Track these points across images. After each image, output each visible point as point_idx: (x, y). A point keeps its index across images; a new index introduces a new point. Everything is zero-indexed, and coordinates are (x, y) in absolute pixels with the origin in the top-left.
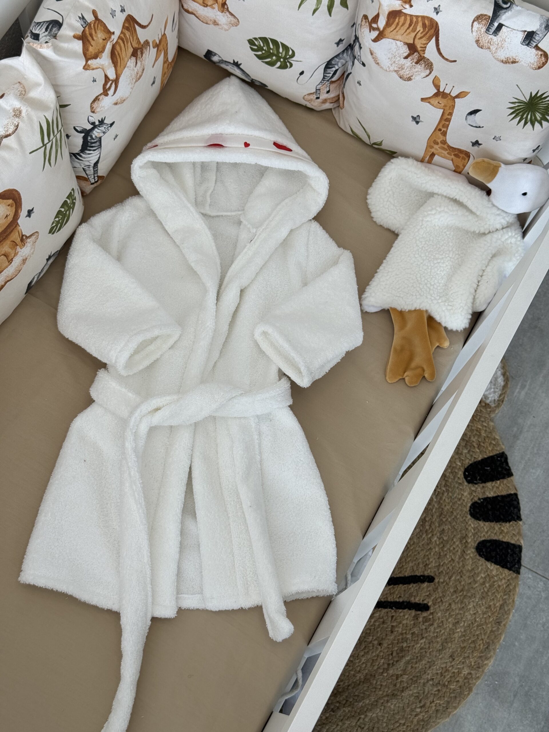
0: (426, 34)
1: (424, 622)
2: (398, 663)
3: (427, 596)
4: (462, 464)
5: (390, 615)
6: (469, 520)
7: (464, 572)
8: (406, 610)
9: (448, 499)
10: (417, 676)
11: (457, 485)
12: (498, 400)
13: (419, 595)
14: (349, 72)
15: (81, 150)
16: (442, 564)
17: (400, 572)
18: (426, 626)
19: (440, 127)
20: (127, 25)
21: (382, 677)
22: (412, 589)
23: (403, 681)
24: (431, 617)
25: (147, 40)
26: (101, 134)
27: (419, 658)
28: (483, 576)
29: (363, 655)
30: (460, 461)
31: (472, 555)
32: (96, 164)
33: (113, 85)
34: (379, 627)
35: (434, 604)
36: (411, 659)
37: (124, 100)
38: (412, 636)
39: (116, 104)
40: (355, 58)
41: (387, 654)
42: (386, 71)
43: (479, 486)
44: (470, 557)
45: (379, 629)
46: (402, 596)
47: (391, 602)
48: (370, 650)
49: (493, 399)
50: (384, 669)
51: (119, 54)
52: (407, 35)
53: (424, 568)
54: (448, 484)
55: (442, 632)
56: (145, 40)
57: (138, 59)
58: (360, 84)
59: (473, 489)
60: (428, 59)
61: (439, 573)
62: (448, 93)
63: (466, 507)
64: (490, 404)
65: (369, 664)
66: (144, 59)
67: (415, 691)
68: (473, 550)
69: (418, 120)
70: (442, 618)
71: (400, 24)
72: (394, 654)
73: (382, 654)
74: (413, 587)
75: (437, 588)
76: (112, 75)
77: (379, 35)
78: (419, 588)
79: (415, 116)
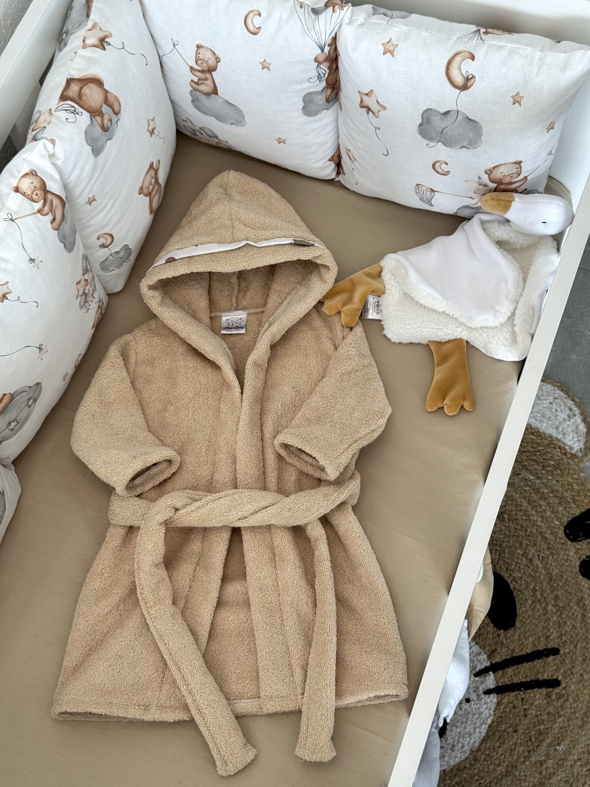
1: (558, 700)
2: (539, 748)
3: (556, 670)
4: (560, 522)
5: (519, 697)
6: (581, 581)
8: (535, 690)
9: (554, 562)
10: (563, 759)
11: (560, 546)
12: (584, 449)
13: (547, 670)
16: (563, 633)
17: (522, 650)
18: (560, 702)
21: (524, 766)
22: (538, 666)
23: (548, 767)
24: (564, 692)
27: (560, 738)
29: (499, 747)
30: (557, 520)
34: (510, 713)
35: (565, 678)
36: (552, 742)
38: (548, 717)
41: (526, 740)
43: (584, 543)
45: (511, 715)
46: (529, 675)
47: (518, 684)
48: (505, 739)
49: (579, 448)
50: (525, 757)
53: (545, 640)
54: (551, 547)
55: (580, 706)
59: (578, 547)
61: (563, 643)
63: (575, 568)
64: (577, 454)
65: (508, 754)
67: (563, 776)
70: (576, 691)
72: (533, 740)
73: (519, 741)
74: (538, 663)
75: (564, 660)
78: (545, 663)
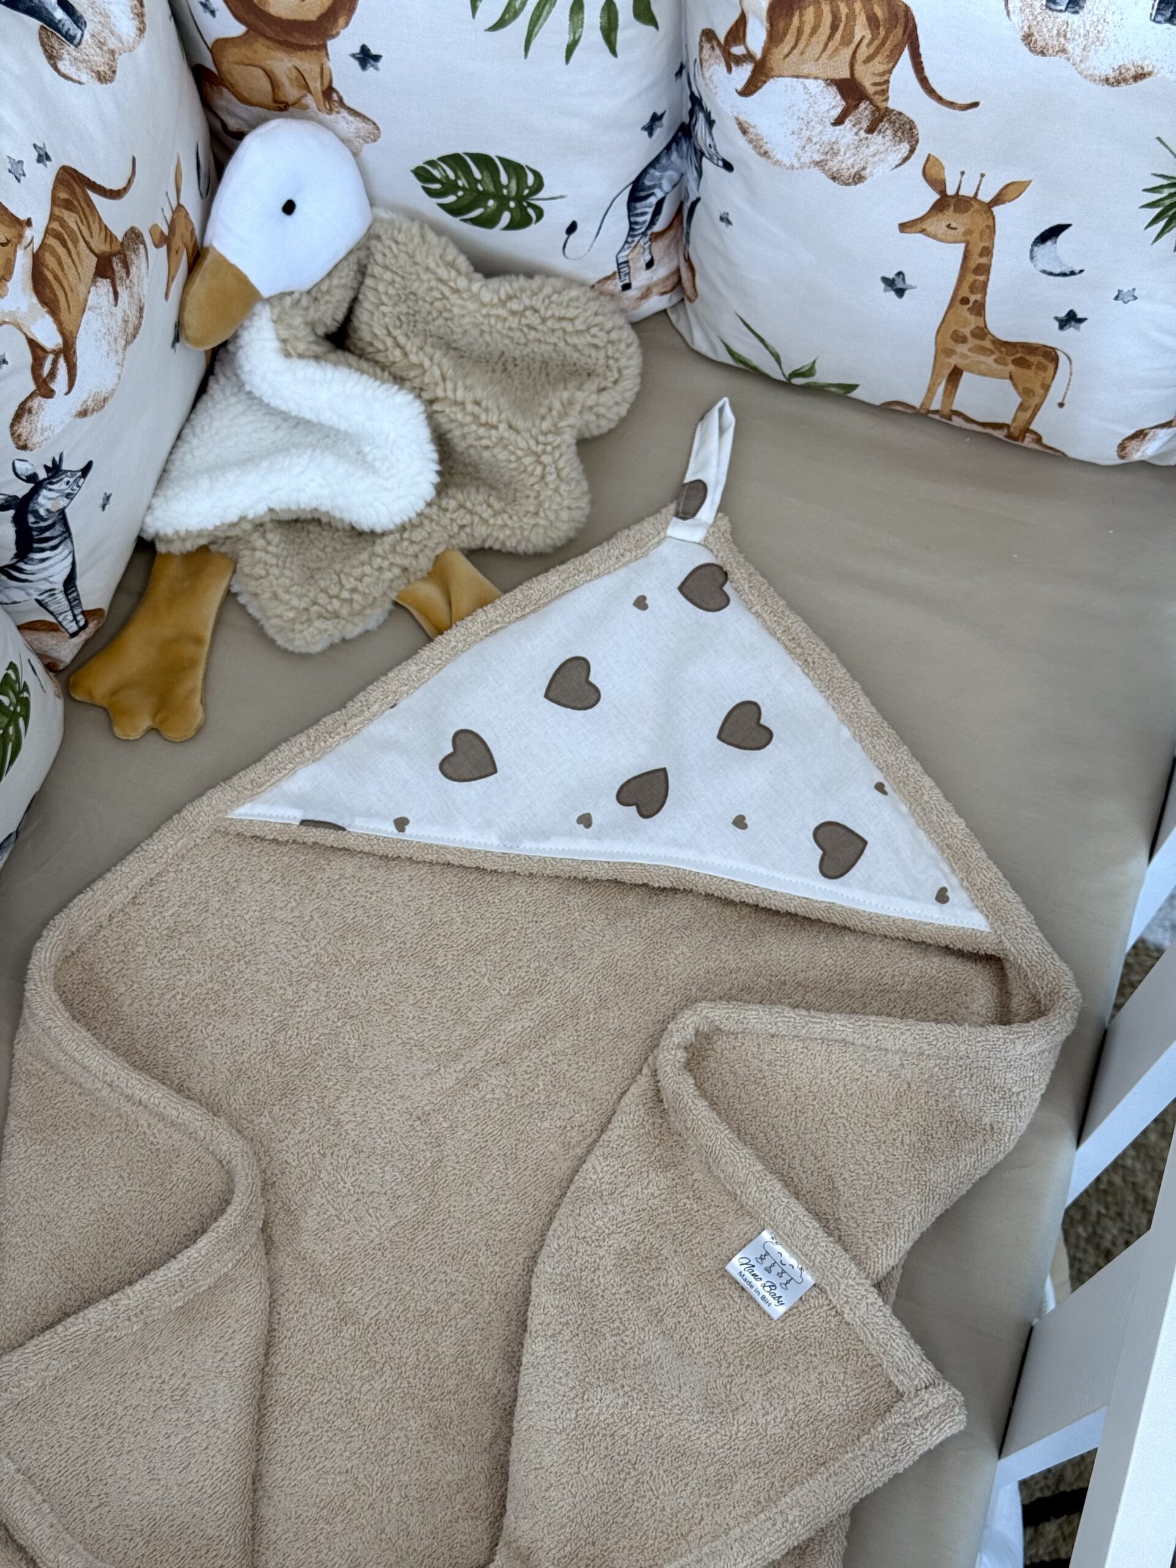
0: (883, 44)
14: (693, 198)
15: (16, 556)
19: (965, 292)
20: (63, 195)
25: (132, 230)
26: (63, 502)
32: (70, 582)
33: (62, 364)
37: (105, 400)
39: (83, 413)
40: (702, 154)
42: (792, 167)
51: (56, 277)
52: (830, 57)
56: (126, 228)
57: (118, 282)
58: (729, 222)
60: (901, 114)
62: (971, 195)
66: (135, 280)
69: (900, 285)
71: (807, 29)
77: (754, 72)
79: (891, 275)
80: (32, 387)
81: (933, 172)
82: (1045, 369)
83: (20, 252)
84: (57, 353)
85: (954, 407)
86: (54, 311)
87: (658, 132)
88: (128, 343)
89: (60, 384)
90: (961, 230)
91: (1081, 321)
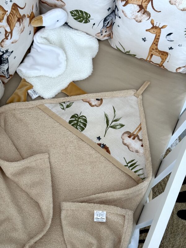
7: (174, 225)
14: (114, 22)
19: (155, 42)
20: (13, 8)
26: (8, 57)
28: (181, 225)
31: (176, 217)
32: (8, 70)
33: (10, 35)
37: (16, 41)
39: (13, 43)
40: (116, 15)
42: (130, 19)
44: (176, 218)
51: (11, 20)
52: (139, 1)
62: (158, 26)
66: (23, 23)
68: (176, 215)
69: (145, 40)
76: (8, 30)
77: (126, 3)
79: (144, 38)
80: (4, 37)
81: (152, 22)
82: (166, 56)
83: (5, 16)
84: (9, 33)
85: (151, 60)
86: (10, 26)
87: (110, 11)
88: (21, 33)
89: (9, 38)
90: (155, 32)
91: (173, 49)
